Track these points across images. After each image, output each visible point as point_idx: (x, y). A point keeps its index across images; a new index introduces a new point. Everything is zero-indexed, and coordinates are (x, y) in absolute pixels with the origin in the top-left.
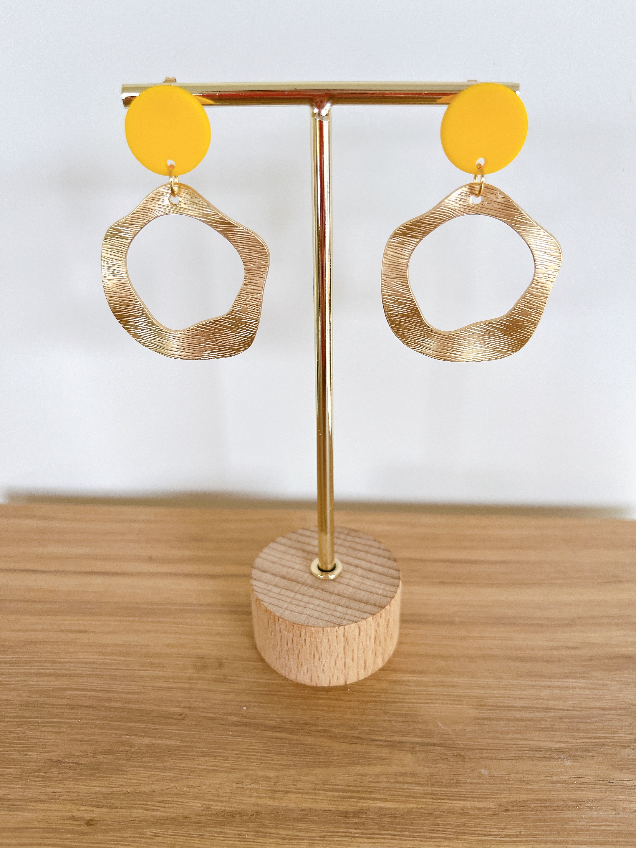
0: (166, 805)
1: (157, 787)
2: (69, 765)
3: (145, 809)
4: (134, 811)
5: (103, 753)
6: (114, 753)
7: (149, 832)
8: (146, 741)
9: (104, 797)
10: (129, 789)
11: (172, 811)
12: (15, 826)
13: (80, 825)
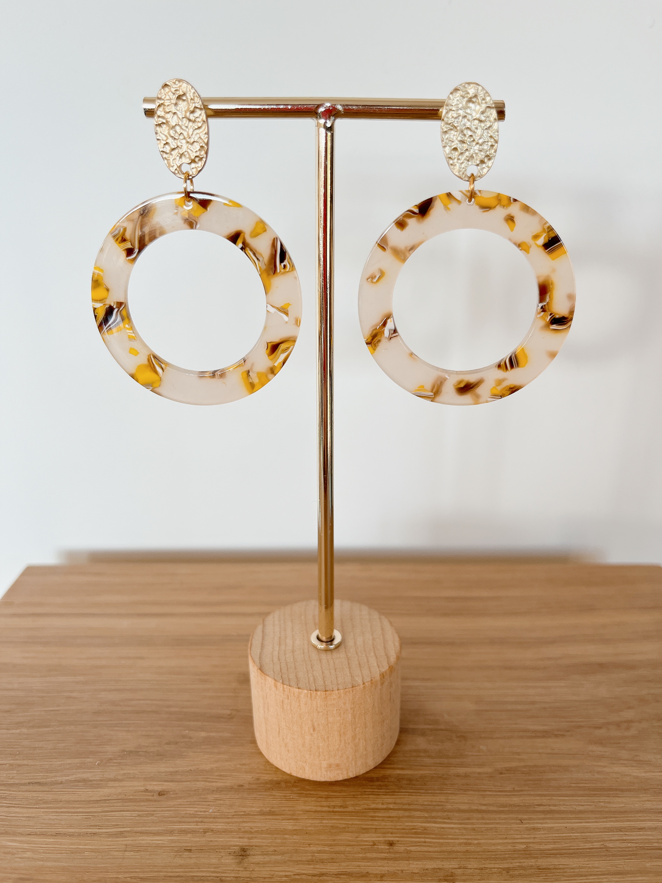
0: (224, 778)
1: (214, 766)
2: (141, 753)
3: (206, 781)
4: (197, 783)
5: (167, 744)
6: (176, 743)
7: (210, 797)
8: (203, 734)
9: (171, 775)
10: (192, 768)
11: (229, 783)
12: (99, 799)
13: (153, 796)
